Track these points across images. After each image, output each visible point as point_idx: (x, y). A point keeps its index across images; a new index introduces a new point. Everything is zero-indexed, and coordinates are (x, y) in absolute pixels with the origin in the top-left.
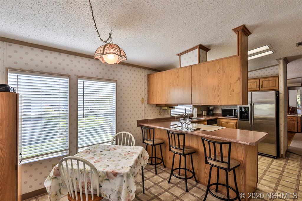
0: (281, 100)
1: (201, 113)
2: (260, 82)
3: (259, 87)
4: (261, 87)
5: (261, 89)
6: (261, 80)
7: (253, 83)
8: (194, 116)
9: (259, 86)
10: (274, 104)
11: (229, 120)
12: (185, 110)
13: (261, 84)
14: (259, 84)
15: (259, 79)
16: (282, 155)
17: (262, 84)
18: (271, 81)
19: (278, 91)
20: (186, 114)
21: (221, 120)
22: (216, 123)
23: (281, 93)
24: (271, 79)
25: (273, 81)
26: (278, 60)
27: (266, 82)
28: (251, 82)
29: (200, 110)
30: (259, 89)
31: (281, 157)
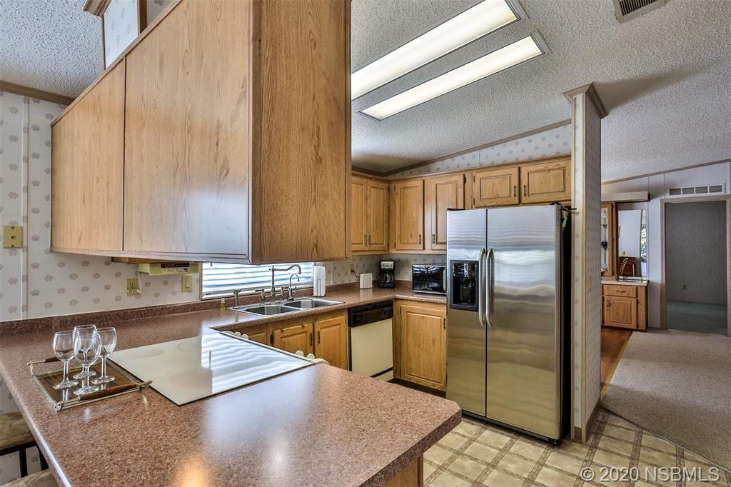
0: (578, 235)
1: (354, 280)
2: (522, 174)
3: (517, 193)
4: (523, 192)
5: (524, 199)
6: (523, 169)
7: (501, 179)
8: (315, 295)
9: (517, 189)
10: (552, 249)
11: (427, 305)
12: (271, 273)
13: (524, 182)
14: (517, 184)
15: (518, 164)
16: (578, 430)
17: (526, 184)
18: (552, 172)
19: (569, 208)
20: (273, 288)
21: (406, 306)
22: (391, 317)
23: (578, 213)
24: (552, 165)
25: (557, 171)
26: (570, 94)
27: (537, 175)
28: (497, 177)
29: (349, 272)
30: (516, 201)
31: (575, 437)
